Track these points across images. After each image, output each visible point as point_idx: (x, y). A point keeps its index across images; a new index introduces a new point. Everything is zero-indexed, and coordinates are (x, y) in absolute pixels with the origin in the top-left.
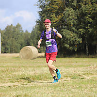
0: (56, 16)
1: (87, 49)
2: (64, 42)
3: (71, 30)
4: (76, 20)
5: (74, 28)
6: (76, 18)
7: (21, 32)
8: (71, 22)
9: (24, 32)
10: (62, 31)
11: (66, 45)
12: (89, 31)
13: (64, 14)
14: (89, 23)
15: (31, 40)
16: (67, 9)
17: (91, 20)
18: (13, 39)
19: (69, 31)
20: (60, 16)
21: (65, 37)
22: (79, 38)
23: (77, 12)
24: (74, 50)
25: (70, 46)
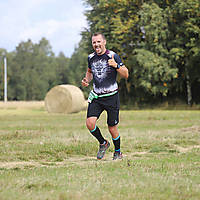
0: (123, 21)
1: (189, 91)
2: (139, 77)
3: (154, 51)
4: (165, 28)
5: (160, 47)
6: (166, 25)
7: (49, 55)
8: (155, 33)
9: (57, 55)
10: (136, 53)
11: (143, 83)
12: (193, 53)
13: (140, 17)
14: (193, 35)
15: (72, 73)
16: (145, 5)
17: (196, 29)
18: (34, 70)
19: (150, 53)
20: (131, 21)
21: (142, 66)
22: (172, 67)
23: (167, 13)
24: (162, 94)
25: (152, 86)
